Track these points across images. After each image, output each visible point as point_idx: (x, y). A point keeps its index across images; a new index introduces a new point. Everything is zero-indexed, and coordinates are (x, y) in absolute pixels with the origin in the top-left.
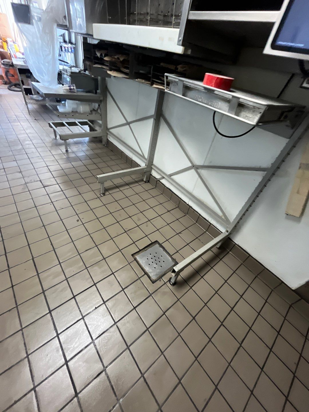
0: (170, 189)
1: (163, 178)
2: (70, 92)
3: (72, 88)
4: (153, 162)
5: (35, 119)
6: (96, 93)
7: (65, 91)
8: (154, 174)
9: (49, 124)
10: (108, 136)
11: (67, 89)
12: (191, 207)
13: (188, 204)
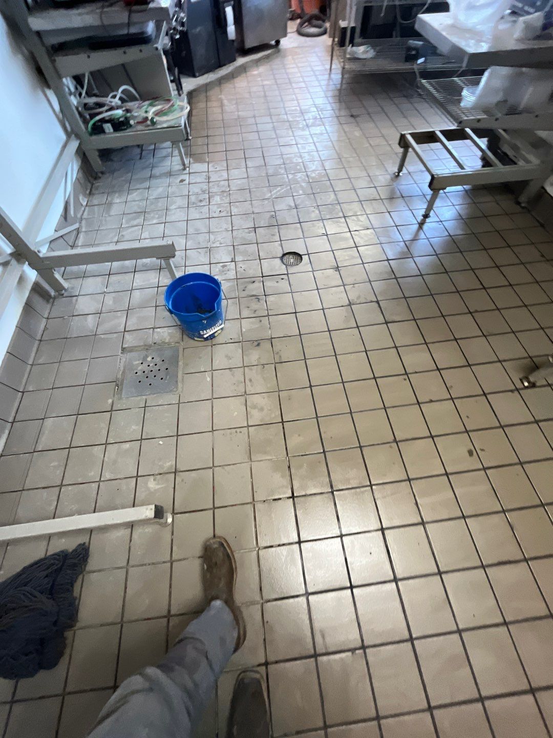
5: (352, 116)
9: (403, 137)
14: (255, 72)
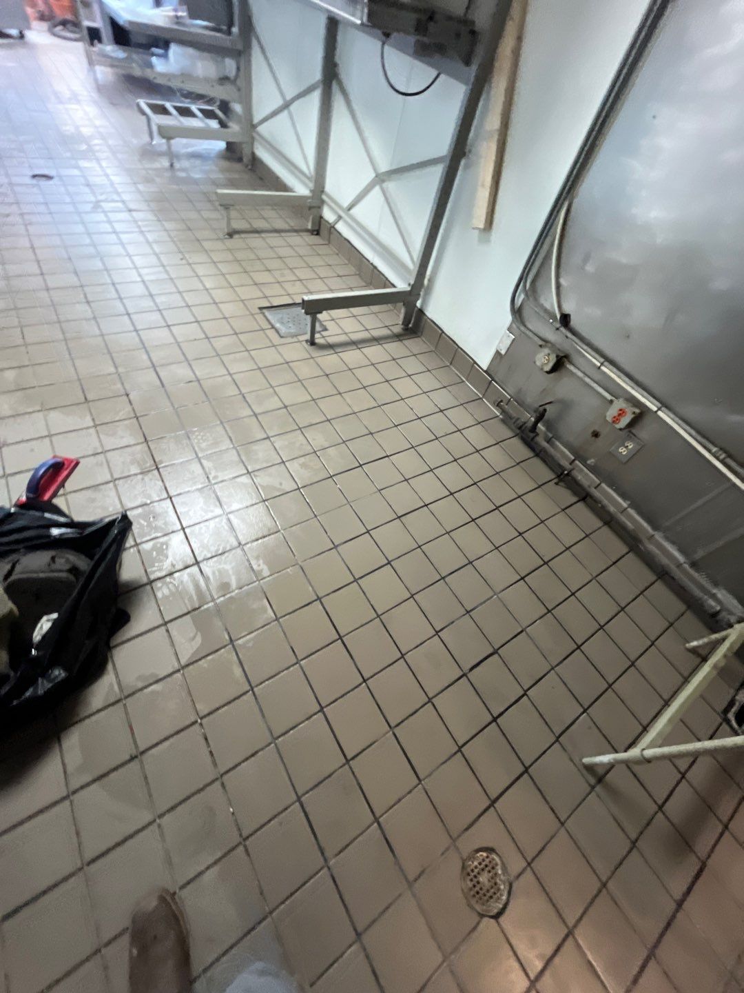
0: (349, 242)
1: (340, 218)
2: (178, 23)
3: (180, 14)
4: (323, 187)
6: (229, 33)
7: (167, 19)
8: (328, 215)
9: (138, 105)
10: (255, 143)
11: (169, 17)
12: (375, 267)
13: (372, 264)
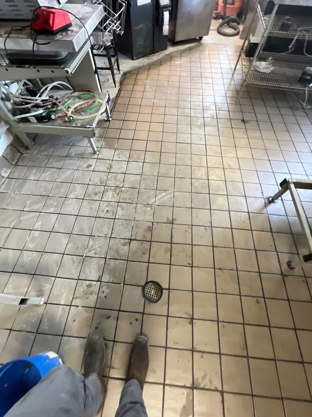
14: (178, 63)
